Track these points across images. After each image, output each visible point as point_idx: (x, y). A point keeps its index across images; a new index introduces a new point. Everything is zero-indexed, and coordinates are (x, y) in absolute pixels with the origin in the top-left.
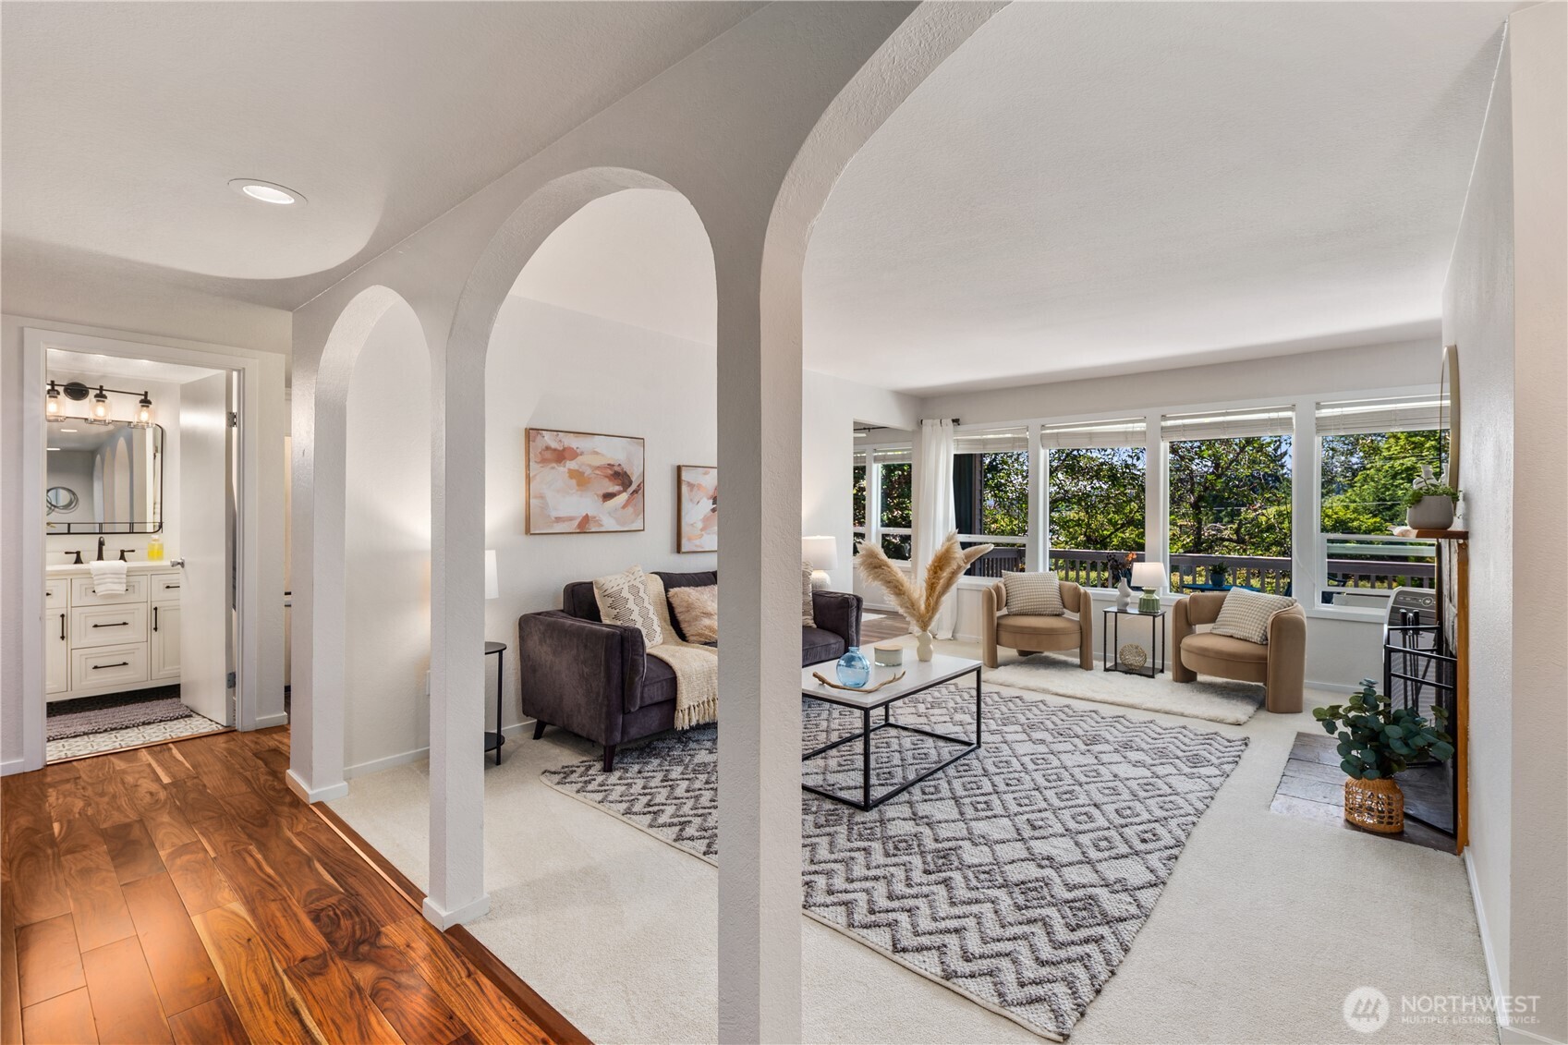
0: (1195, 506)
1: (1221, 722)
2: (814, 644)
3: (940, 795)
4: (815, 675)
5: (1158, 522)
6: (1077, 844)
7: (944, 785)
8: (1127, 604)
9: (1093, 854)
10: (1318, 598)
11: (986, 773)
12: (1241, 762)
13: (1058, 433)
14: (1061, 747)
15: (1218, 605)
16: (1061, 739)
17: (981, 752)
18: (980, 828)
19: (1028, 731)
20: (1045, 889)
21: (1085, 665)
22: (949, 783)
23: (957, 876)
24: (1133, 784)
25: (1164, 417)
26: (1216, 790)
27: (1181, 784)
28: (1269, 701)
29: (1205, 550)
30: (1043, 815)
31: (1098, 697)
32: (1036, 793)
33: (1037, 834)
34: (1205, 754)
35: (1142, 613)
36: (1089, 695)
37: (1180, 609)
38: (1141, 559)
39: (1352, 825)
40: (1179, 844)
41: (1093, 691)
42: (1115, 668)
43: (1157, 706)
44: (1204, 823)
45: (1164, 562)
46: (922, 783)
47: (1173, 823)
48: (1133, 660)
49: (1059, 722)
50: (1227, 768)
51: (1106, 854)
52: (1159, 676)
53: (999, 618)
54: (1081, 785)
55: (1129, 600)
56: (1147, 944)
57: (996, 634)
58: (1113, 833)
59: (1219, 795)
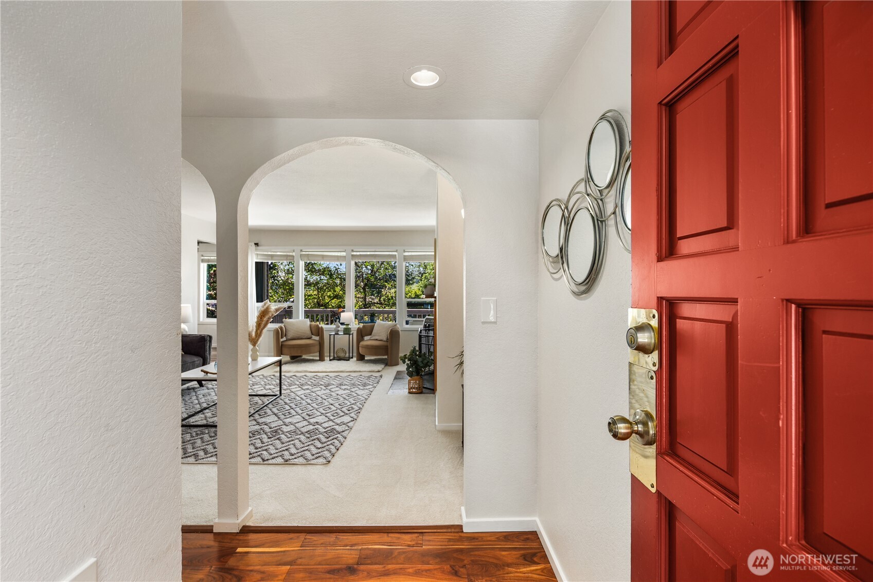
0: (364, 289)
1: (373, 372)
2: (186, 362)
3: (268, 415)
4: (202, 371)
5: (350, 297)
6: (326, 416)
7: (268, 411)
8: (339, 331)
9: (332, 418)
10: (404, 323)
11: (286, 403)
12: (379, 383)
13: (308, 254)
14: (316, 389)
15: (372, 328)
16: (315, 387)
17: (282, 397)
18: (287, 421)
19: (301, 387)
20: (317, 431)
21: (322, 359)
22: (270, 410)
23: (283, 436)
24: (344, 396)
25: (353, 251)
26: (372, 392)
27: (360, 392)
28: (389, 363)
29: (368, 308)
30: (312, 411)
31: (328, 370)
32: (309, 405)
33: (311, 417)
34: (368, 382)
35: (344, 334)
36: (324, 370)
37: (359, 330)
38: (343, 311)
39: (410, 393)
40: (360, 409)
41: (326, 368)
42: (334, 359)
43: (351, 370)
44: (368, 402)
45: (353, 312)
46: (258, 412)
47: (358, 404)
48: (342, 355)
49: (313, 381)
50: (375, 385)
51: (337, 417)
52: (351, 360)
53: (282, 342)
54: (325, 400)
55: (339, 329)
56: (351, 436)
57: (280, 350)
58: (338, 411)
59: (372, 394)
